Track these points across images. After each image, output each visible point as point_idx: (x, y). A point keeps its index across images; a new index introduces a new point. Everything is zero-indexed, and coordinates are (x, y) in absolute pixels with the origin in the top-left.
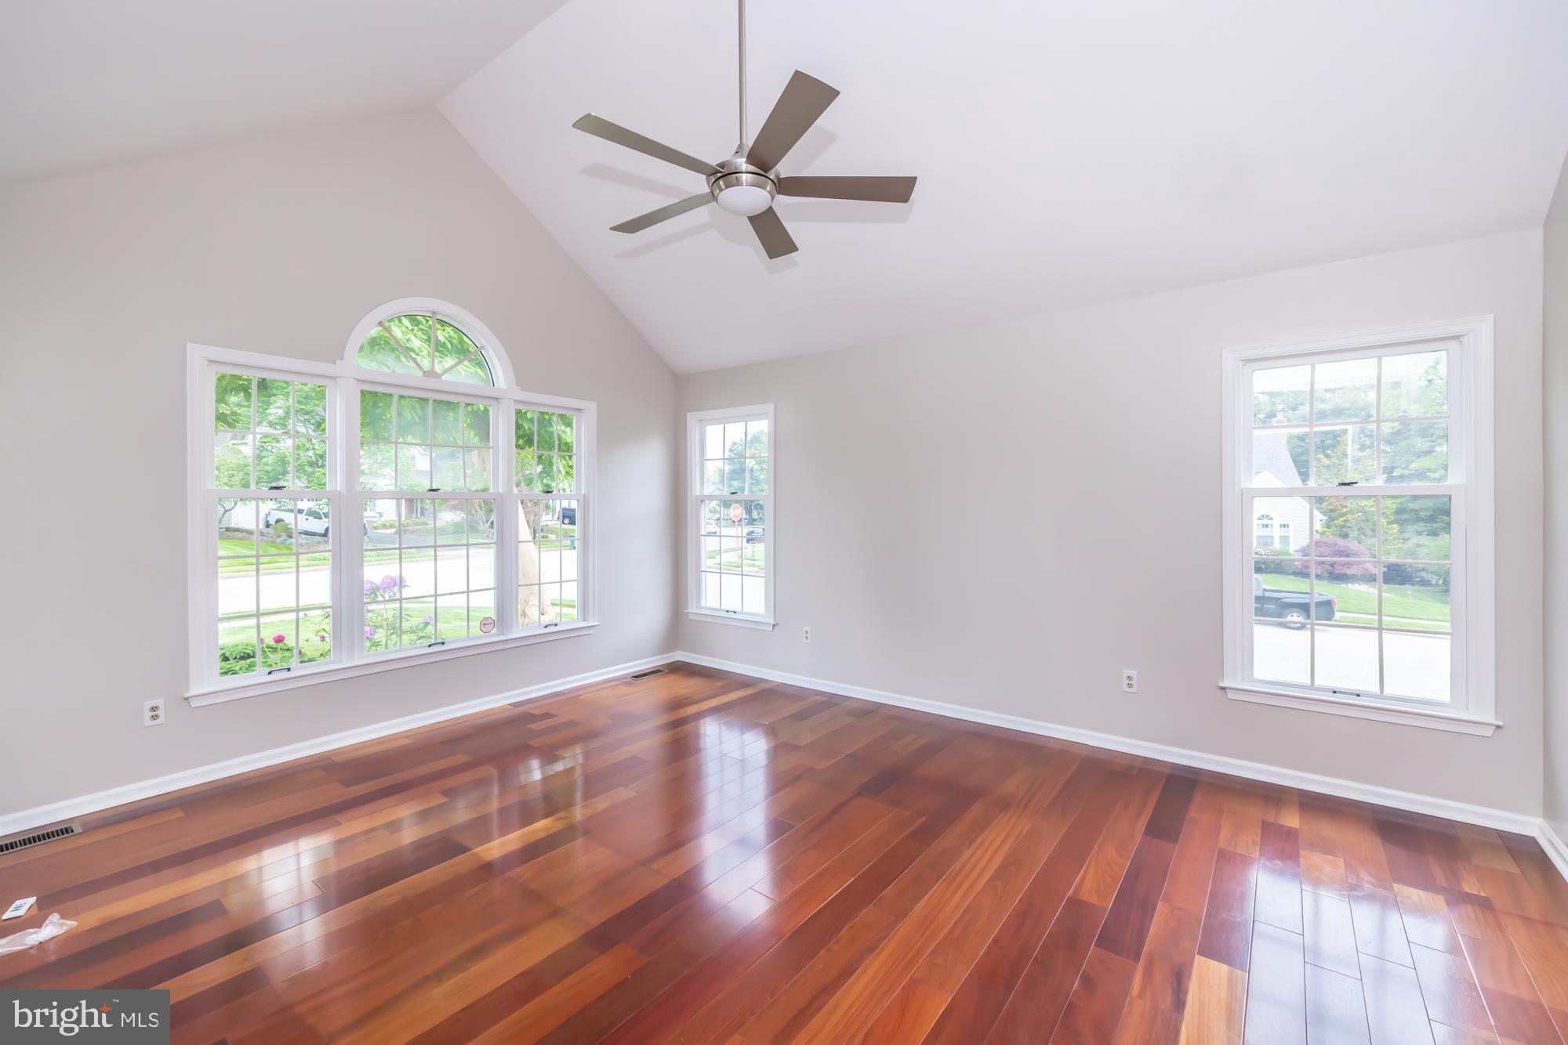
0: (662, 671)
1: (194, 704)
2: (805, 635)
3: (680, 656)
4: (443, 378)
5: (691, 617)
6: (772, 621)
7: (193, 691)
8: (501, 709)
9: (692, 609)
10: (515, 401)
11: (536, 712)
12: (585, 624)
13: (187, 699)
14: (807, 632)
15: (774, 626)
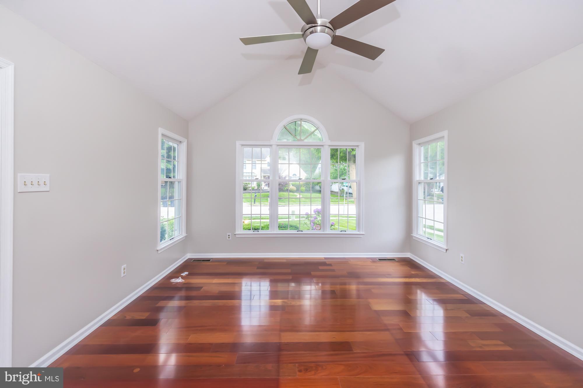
0: (395, 260)
1: (237, 236)
2: (461, 259)
3: (408, 255)
4: (304, 141)
5: (414, 238)
6: (445, 247)
8: (320, 259)
9: (414, 234)
10: (330, 146)
11: (327, 263)
12: (358, 233)
13: (235, 234)
14: (462, 257)
15: (447, 250)
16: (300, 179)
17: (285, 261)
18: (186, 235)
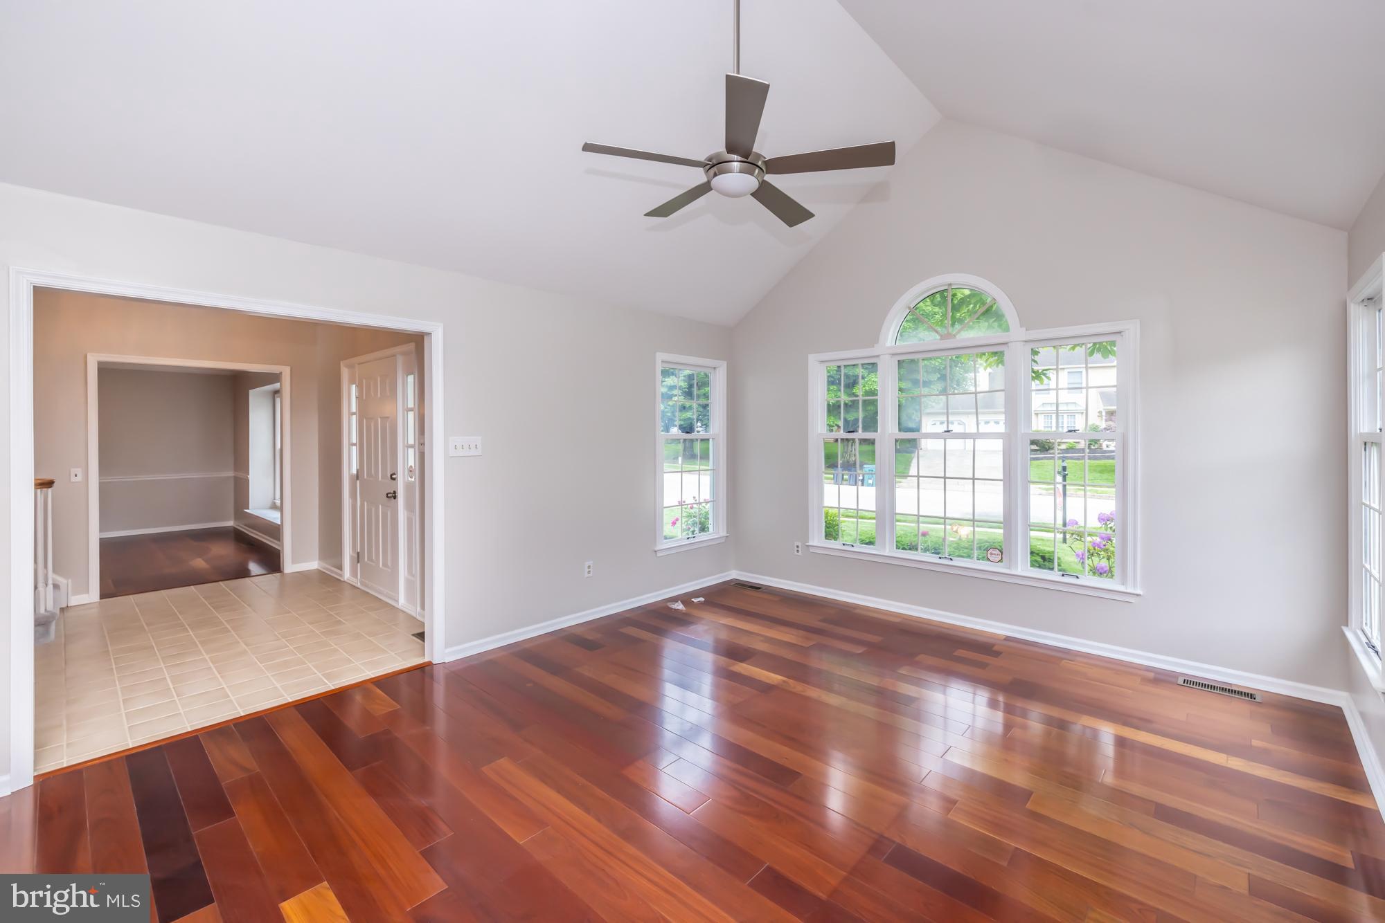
1: (811, 550)
4: (957, 336)
7: (810, 543)
9: (1350, 628)
12: (1120, 588)
13: (808, 546)
16: (948, 431)
17: (897, 620)
18: (725, 534)
